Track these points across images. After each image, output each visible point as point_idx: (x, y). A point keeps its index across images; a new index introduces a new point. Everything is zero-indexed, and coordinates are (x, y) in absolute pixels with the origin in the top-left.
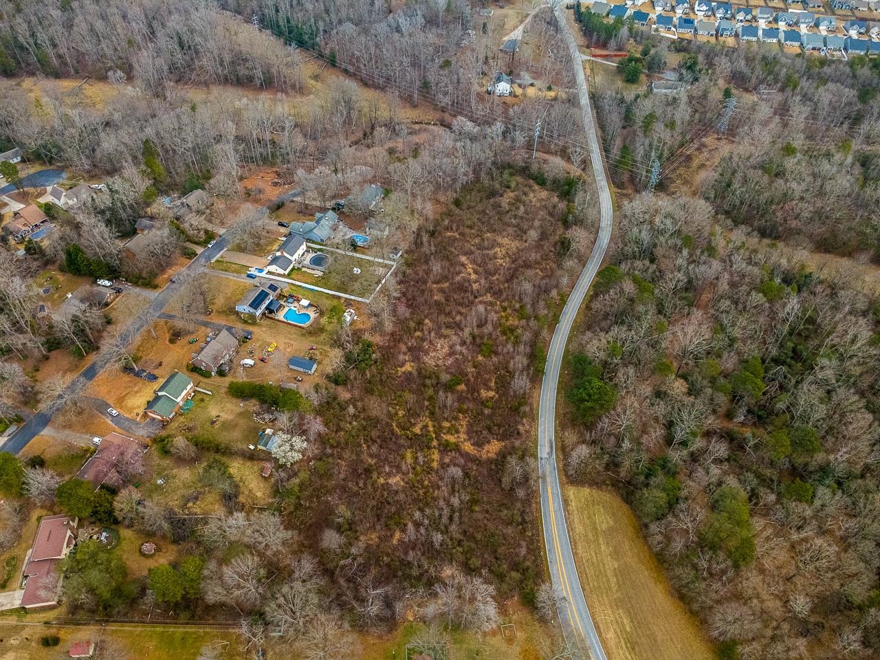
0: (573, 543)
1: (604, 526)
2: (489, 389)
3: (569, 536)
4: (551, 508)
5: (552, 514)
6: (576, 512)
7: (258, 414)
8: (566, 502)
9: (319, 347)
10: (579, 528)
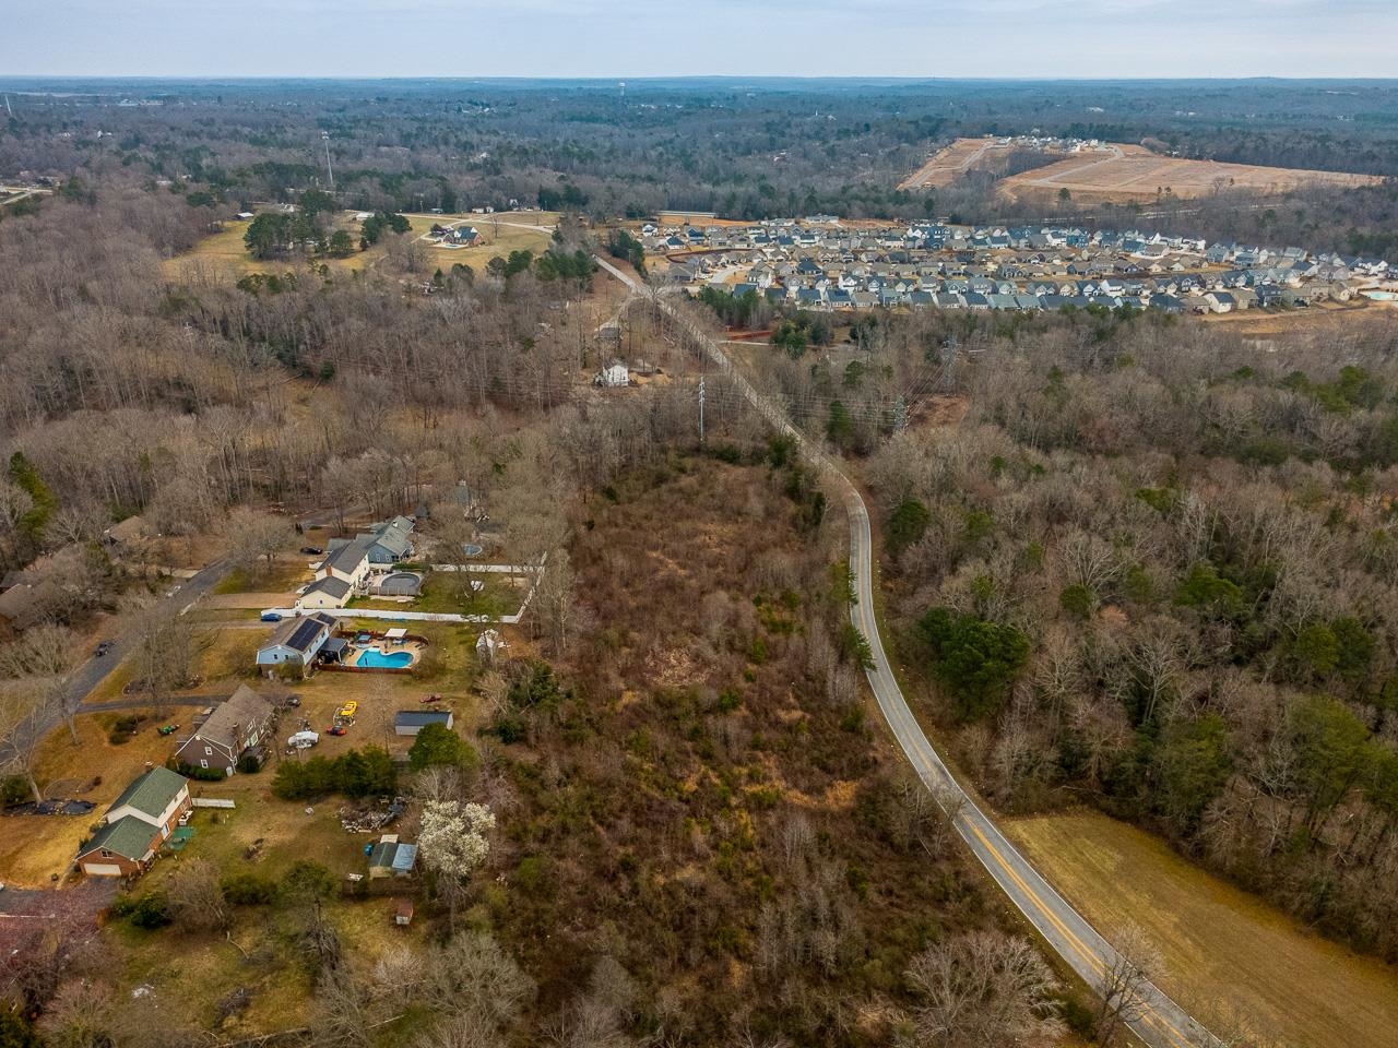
0: (1074, 903)
1: (1110, 866)
2: (789, 708)
3: (1061, 895)
4: (1001, 861)
5: (1009, 869)
6: (1046, 856)
7: (351, 819)
8: (1020, 845)
9: (445, 695)
10: (1070, 880)
